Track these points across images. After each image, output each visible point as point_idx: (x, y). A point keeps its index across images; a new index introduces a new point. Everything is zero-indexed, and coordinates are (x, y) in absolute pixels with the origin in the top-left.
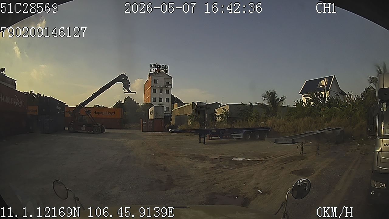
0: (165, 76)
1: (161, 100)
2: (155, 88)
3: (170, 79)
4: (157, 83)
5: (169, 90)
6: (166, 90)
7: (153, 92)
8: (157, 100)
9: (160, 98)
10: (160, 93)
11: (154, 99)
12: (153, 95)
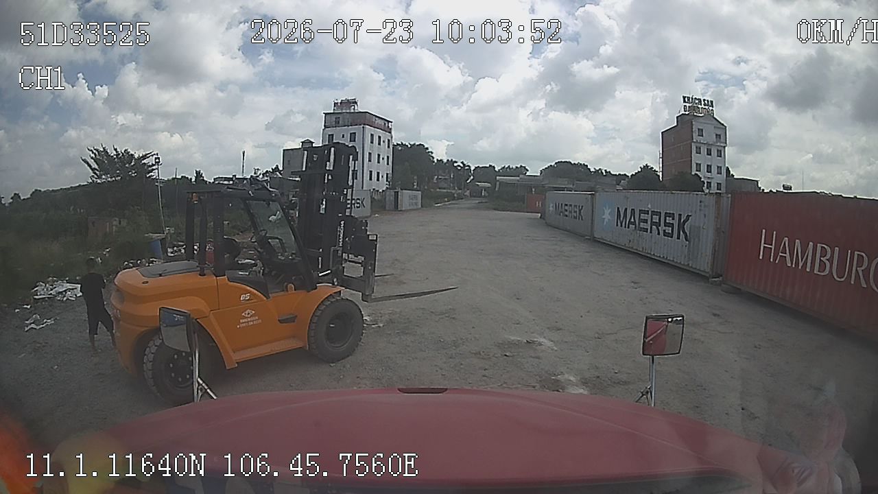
0: (713, 123)
1: (709, 167)
2: (698, 145)
3: (723, 128)
4: (702, 136)
5: (721, 151)
6: (718, 151)
7: (697, 153)
8: (704, 168)
9: (708, 166)
10: (708, 154)
11: (698, 165)
12: (696, 158)
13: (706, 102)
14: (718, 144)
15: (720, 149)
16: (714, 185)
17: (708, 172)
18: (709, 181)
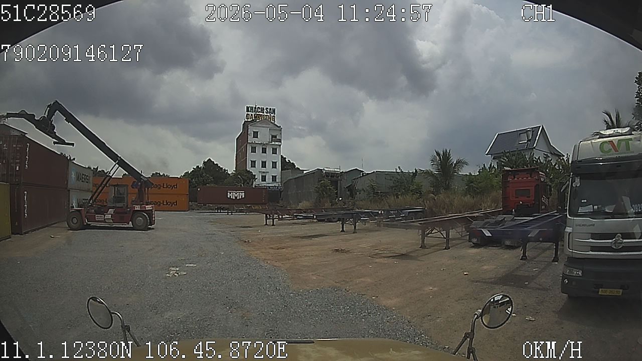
0: (269, 126)
1: (264, 164)
2: (253, 145)
3: (278, 130)
4: (257, 137)
5: (276, 149)
6: (273, 149)
7: (252, 152)
8: (259, 164)
9: (262, 162)
10: (262, 153)
11: (253, 164)
12: (250, 156)
13: (269, 110)
14: (273, 143)
15: (275, 147)
16: (269, 179)
17: (262, 167)
18: (264, 175)
